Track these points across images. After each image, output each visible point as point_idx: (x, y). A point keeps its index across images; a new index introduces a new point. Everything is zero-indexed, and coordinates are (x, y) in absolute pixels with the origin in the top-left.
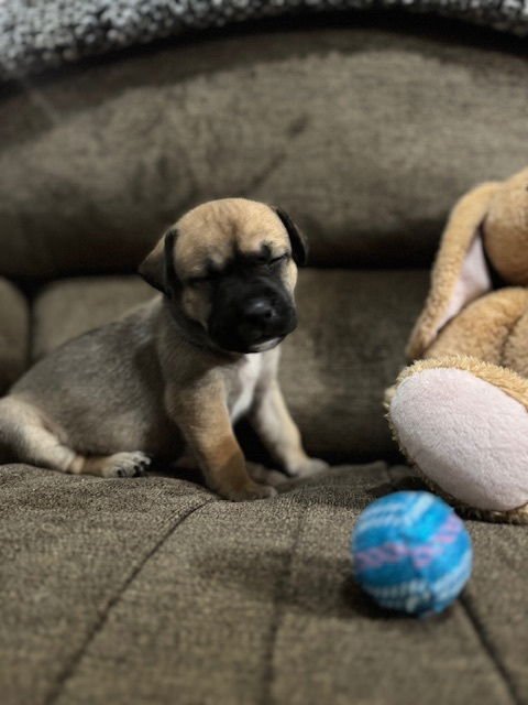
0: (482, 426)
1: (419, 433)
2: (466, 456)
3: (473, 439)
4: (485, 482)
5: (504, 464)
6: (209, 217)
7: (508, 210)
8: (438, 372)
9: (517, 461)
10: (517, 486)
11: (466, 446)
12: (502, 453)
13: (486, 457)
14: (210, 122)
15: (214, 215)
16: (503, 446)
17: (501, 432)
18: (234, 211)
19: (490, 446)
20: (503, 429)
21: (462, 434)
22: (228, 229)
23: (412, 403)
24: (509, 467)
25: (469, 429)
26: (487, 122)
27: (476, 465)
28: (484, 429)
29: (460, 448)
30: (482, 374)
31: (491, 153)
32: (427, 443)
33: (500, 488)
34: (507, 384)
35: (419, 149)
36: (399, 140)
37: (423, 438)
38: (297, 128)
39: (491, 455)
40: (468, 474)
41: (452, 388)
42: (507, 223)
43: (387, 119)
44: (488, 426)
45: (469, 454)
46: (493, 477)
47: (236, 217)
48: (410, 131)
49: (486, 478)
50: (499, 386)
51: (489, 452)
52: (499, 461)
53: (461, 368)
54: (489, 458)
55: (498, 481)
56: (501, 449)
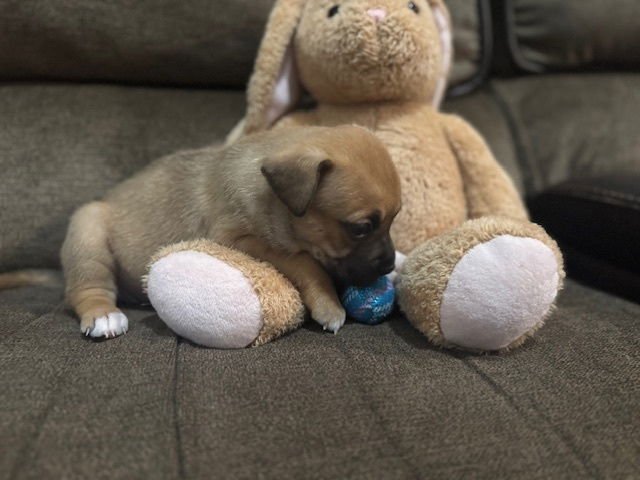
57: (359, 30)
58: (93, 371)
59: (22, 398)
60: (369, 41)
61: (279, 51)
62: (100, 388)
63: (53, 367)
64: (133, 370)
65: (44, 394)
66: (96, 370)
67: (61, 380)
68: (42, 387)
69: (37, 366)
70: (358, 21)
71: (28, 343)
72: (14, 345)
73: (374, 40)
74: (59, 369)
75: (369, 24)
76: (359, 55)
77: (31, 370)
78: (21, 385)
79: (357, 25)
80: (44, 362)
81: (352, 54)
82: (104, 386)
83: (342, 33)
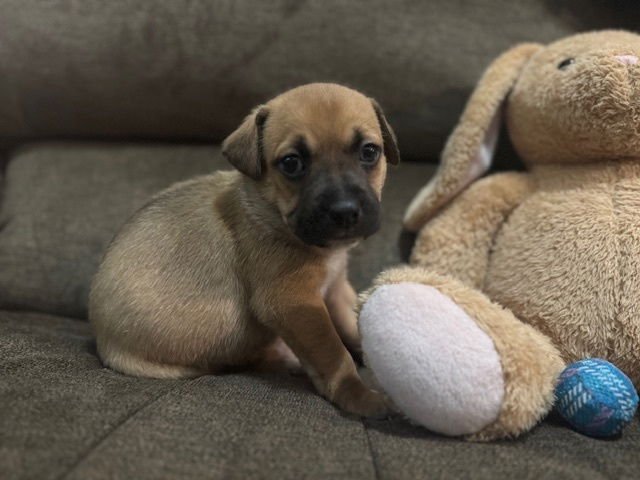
57: (607, 73)
58: (272, 444)
59: (193, 462)
60: (619, 82)
61: (493, 105)
62: (284, 468)
63: (225, 429)
64: (322, 454)
65: (218, 462)
66: (276, 443)
67: (236, 447)
68: (216, 453)
69: (207, 426)
70: (606, 64)
71: (195, 399)
72: (181, 398)
73: (626, 82)
74: (233, 434)
75: (620, 66)
76: (606, 98)
77: (201, 429)
78: (192, 444)
79: (604, 67)
80: (214, 422)
81: (595, 99)
82: (289, 467)
83: (584, 76)
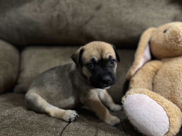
0: (151, 114)
1: (133, 114)
2: (146, 123)
3: (149, 118)
4: (151, 131)
5: (157, 126)
6: (95, 47)
7: (157, 38)
8: (138, 95)
9: (161, 125)
10: (161, 132)
11: (146, 120)
12: (157, 123)
13: (152, 124)
14: (73, 5)
15: (96, 46)
16: (157, 121)
17: (157, 116)
18: (102, 46)
19: (153, 121)
20: (158, 115)
21: (146, 117)
22: (100, 51)
23: (130, 105)
24: (159, 127)
25: (148, 115)
26: (153, 9)
27: (149, 126)
28: (152, 115)
29: (145, 120)
30: (151, 96)
31: (153, 18)
32: (135, 118)
33: (156, 133)
34: (158, 100)
35: (133, 16)
36: (128, 13)
37: (134, 116)
38: (98, 8)
39: (154, 123)
40: (147, 128)
41: (143, 101)
42: (157, 42)
43: (124, 7)
44: (153, 114)
45: (147, 122)
46: (154, 129)
47: (103, 48)
48: (131, 10)
49: (152, 130)
50: (156, 101)
51: (153, 122)
52: (156, 125)
53: (145, 94)
54: (153, 124)
55: (155, 131)
56: (157, 122)
